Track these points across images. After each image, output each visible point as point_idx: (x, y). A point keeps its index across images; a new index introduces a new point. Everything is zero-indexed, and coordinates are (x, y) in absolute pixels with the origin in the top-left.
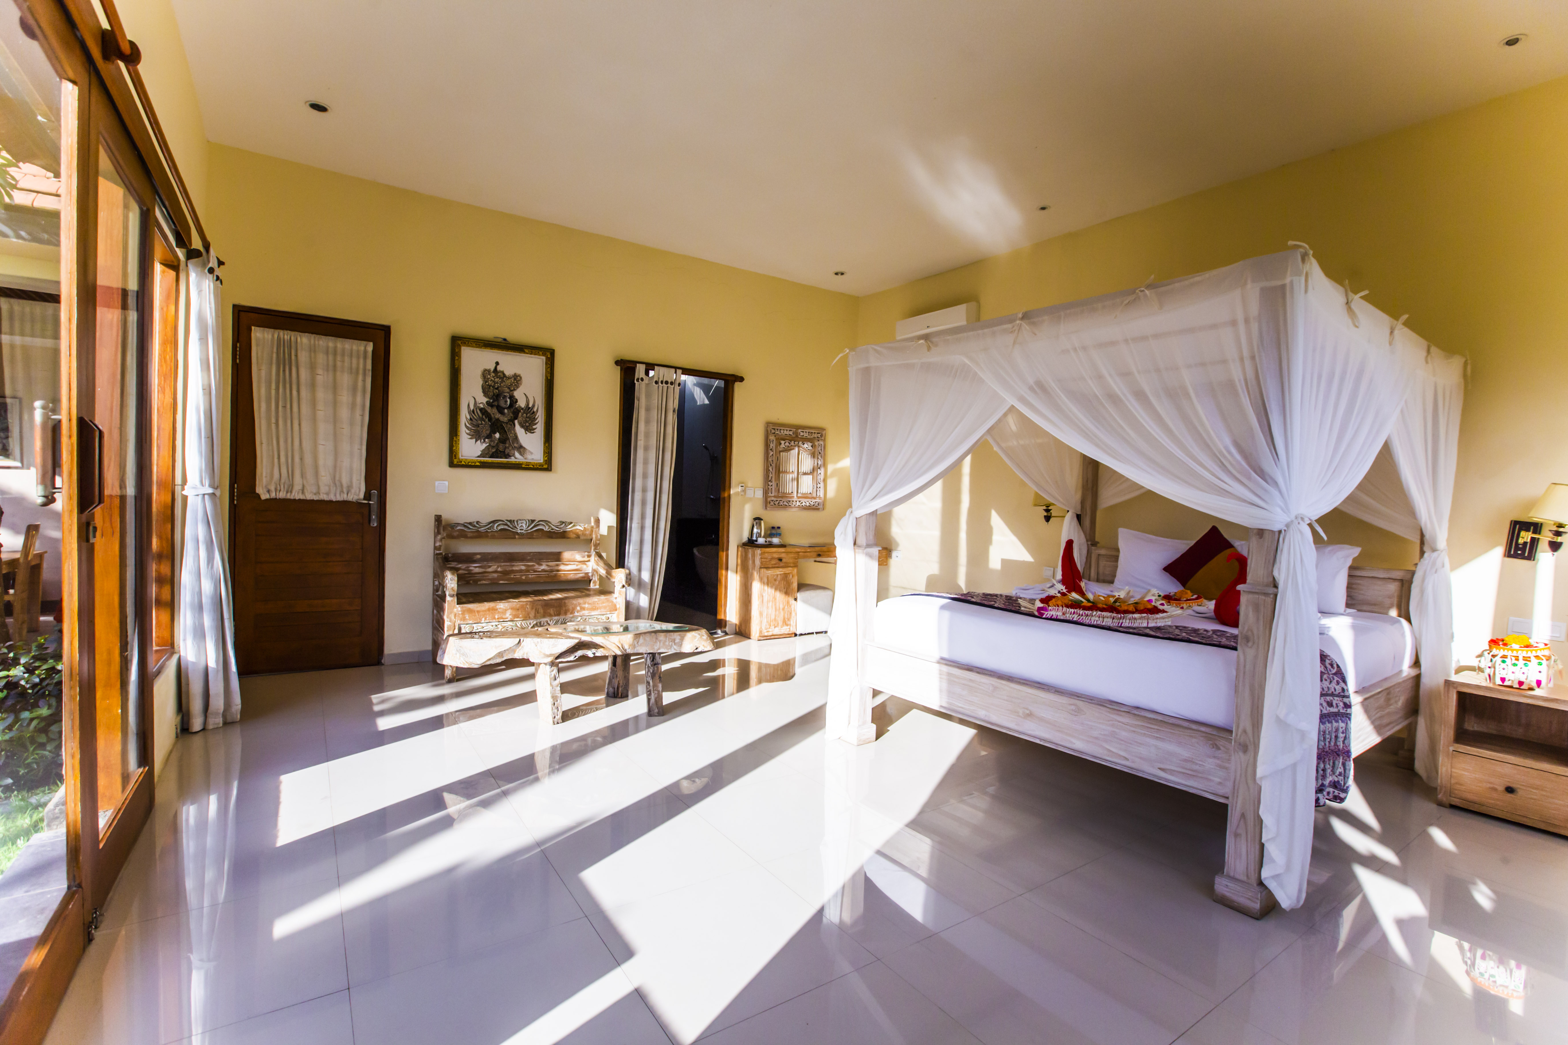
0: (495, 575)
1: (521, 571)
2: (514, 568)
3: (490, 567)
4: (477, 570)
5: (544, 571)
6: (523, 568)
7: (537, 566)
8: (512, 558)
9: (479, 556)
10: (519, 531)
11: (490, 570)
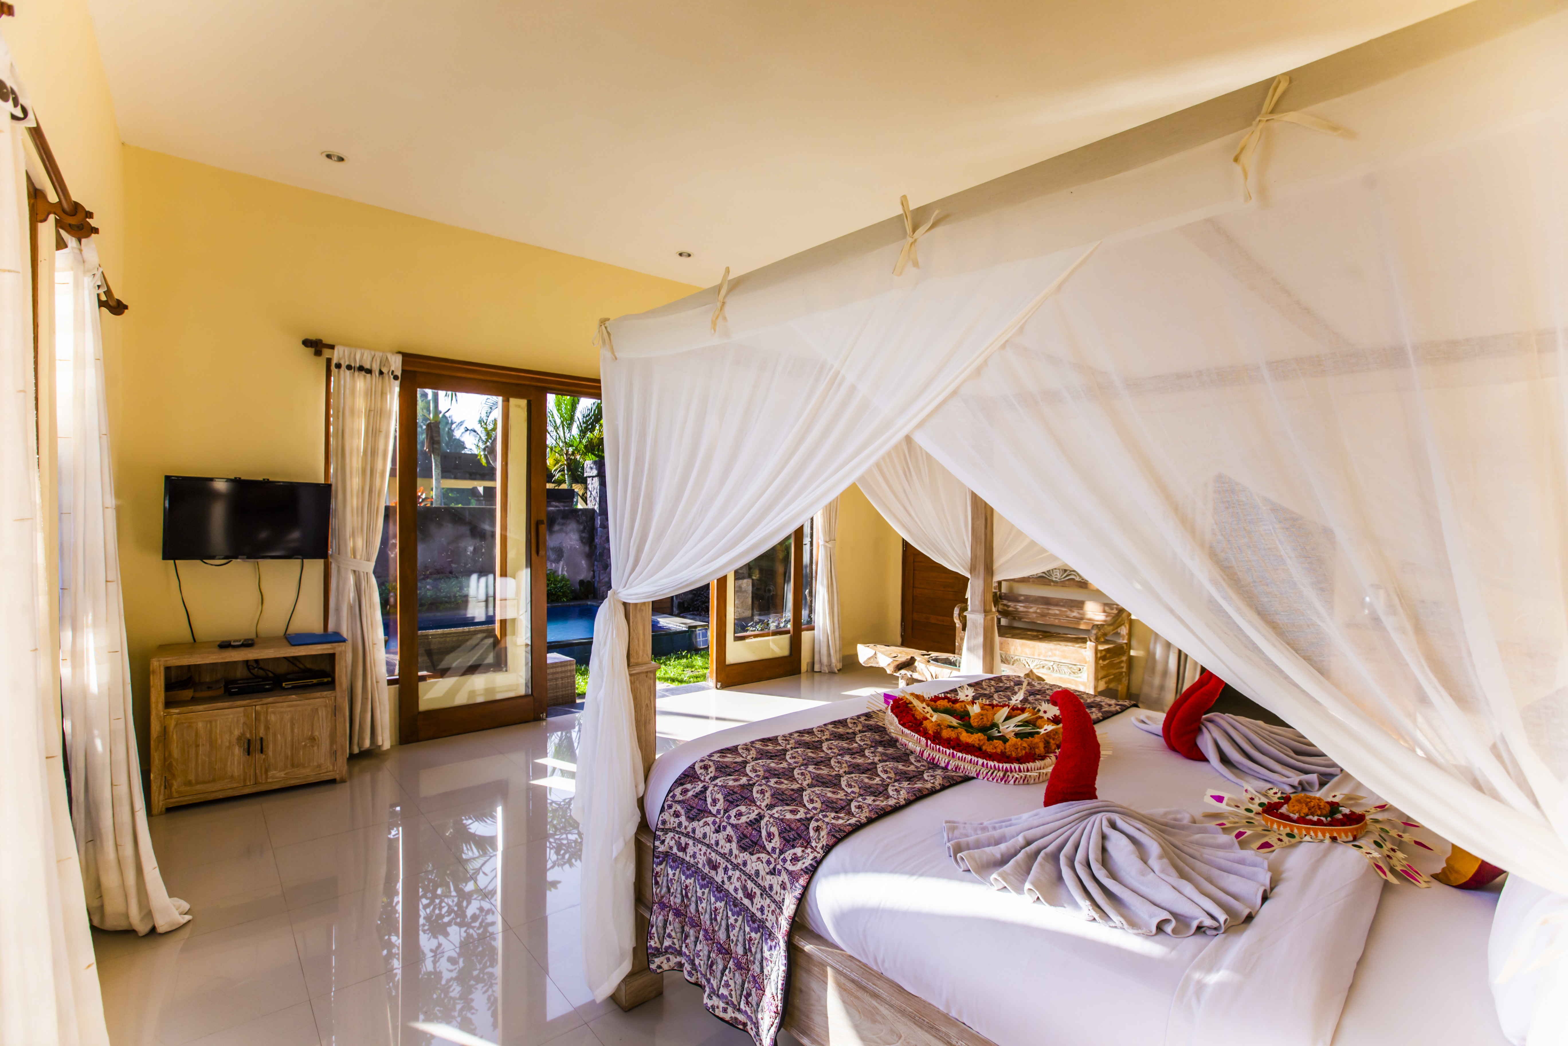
0: (1034, 615)
1: (1055, 615)
2: (1050, 612)
3: (1031, 608)
4: (1021, 609)
5: (1074, 617)
6: (1057, 612)
7: (1069, 613)
8: (1047, 602)
9: (1022, 598)
10: (1054, 579)
11: (1031, 610)
